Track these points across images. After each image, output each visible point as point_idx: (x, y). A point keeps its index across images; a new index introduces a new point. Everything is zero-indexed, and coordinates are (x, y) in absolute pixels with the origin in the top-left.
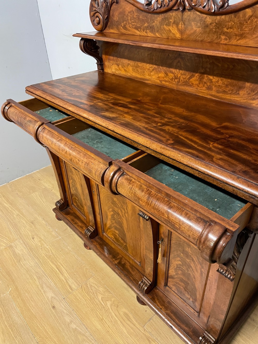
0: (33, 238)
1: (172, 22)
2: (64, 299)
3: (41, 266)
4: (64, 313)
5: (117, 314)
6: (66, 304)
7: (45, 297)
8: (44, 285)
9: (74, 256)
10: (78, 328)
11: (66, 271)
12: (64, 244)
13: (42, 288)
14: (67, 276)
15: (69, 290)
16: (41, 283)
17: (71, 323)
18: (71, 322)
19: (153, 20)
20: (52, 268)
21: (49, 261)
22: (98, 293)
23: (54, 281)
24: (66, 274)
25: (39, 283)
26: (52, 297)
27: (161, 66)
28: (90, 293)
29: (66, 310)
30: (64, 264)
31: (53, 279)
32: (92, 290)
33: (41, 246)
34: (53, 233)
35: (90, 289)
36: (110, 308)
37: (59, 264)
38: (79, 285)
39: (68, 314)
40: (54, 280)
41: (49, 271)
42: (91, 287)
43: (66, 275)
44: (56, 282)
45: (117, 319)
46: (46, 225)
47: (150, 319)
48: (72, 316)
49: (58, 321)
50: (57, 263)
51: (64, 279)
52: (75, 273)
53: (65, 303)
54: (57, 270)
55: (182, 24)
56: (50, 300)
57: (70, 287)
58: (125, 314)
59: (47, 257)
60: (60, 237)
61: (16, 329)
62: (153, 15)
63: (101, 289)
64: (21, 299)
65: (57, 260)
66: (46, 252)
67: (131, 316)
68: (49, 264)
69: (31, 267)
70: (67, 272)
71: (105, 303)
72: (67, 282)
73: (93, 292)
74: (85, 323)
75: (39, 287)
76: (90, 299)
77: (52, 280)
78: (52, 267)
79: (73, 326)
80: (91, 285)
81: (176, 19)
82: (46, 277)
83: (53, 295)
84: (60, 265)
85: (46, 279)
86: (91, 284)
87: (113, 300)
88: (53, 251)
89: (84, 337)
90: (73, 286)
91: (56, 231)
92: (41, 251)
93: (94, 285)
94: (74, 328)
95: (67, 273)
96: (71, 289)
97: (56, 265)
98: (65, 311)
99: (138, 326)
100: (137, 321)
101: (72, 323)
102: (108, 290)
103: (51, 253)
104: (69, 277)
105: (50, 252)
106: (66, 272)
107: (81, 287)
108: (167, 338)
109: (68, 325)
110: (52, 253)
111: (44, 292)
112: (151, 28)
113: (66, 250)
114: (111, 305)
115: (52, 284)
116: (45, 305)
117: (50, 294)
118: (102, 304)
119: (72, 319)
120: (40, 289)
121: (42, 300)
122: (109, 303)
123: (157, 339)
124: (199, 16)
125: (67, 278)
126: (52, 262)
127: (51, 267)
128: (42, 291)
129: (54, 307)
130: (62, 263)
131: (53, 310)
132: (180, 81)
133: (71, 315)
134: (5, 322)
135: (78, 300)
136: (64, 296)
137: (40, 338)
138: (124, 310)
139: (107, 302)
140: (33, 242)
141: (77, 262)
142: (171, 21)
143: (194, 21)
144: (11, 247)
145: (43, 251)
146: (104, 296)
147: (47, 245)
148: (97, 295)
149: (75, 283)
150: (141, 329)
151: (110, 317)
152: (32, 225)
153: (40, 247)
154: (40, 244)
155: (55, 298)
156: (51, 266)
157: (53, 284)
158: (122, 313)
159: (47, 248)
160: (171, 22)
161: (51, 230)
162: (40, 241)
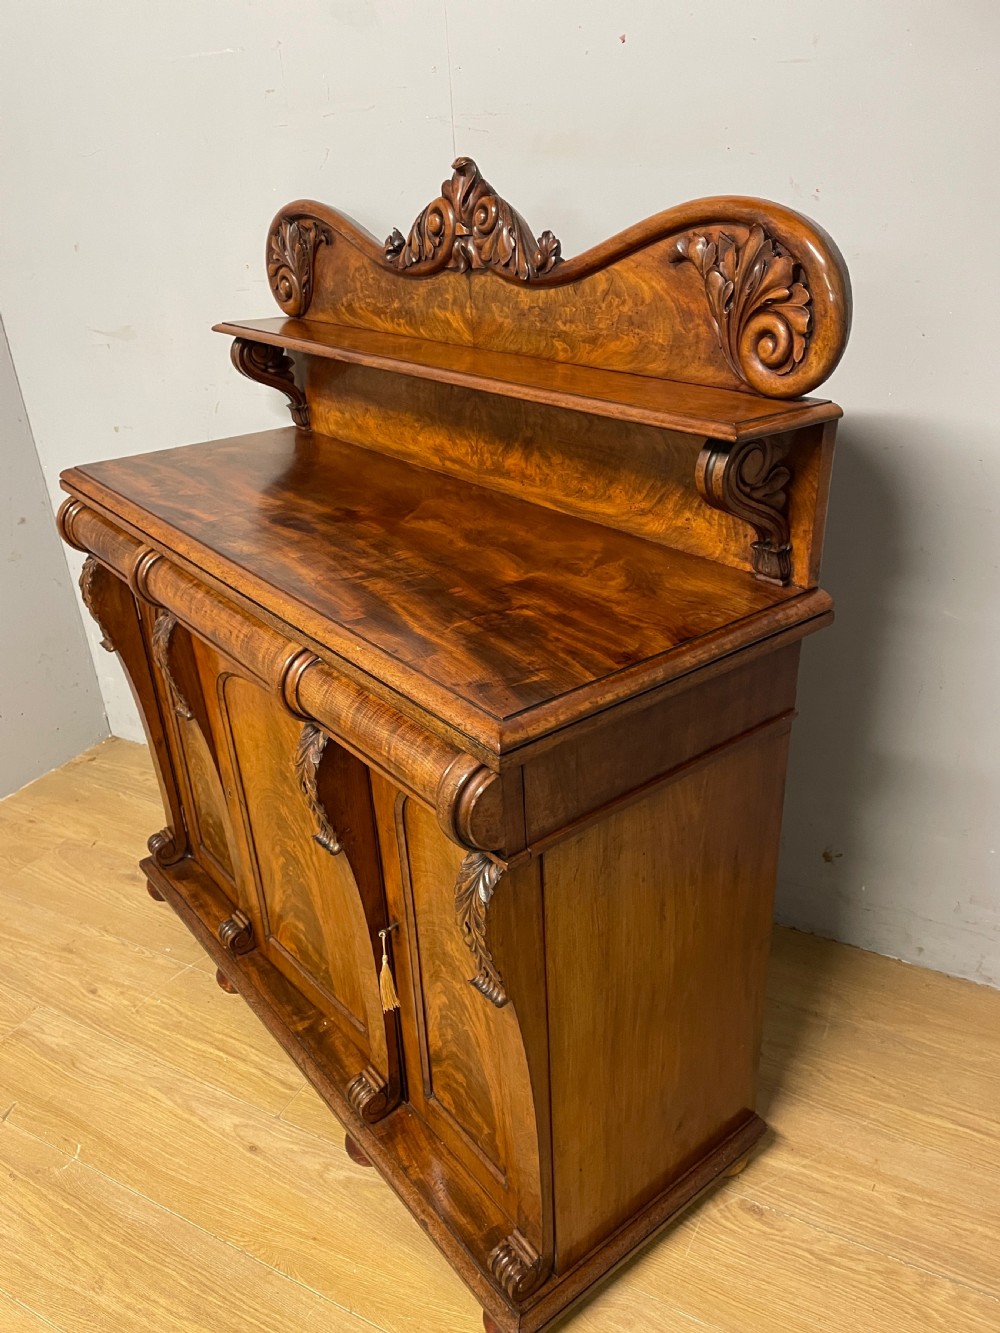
0: (94, 992)
2: (278, 1117)
3: (158, 1059)
4: (293, 1152)
6: (292, 1129)
7: (212, 1131)
8: (194, 1104)
13: (192, 1112)
16: (180, 1101)
17: (328, 1170)
18: (327, 1167)
20: (200, 1053)
21: (183, 1038)
23: (222, 1083)
24: (257, 1056)
25: (175, 1102)
26: (236, 1126)
29: (297, 1144)
31: (218, 1081)
33: (135, 1006)
34: (160, 961)
37: (220, 1036)
39: (308, 1153)
41: (193, 1064)
44: (231, 1084)
46: (123, 944)
48: (321, 1153)
49: (284, 1178)
50: (212, 1036)
51: (253, 1070)
53: (287, 1127)
54: (221, 1054)
56: (233, 1134)
57: (282, 1083)
59: (167, 1029)
60: (190, 965)
61: (152, 1242)
64: (132, 1161)
65: (207, 1028)
66: (158, 1018)
68: (183, 1046)
69: (126, 1069)
70: (257, 1050)
75: (179, 1112)
77: (215, 1082)
78: (199, 1051)
82: (191, 1081)
83: (237, 1120)
84: (225, 1038)
85: (195, 1087)
88: (181, 1009)
90: (293, 1079)
91: (164, 953)
92: (137, 1018)
94: (342, 1177)
95: (257, 1052)
96: (291, 1088)
97: (211, 1040)
98: (295, 1148)
101: (331, 1168)
103: (176, 1015)
104: (270, 1059)
105: (173, 1012)
106: (253, 1050)
109: (321, 1176)
110: (181, 1014)
111: (202, 1120)
115: (220, 1093)
116: (223, 1151)
117: (228, 1121)
119: (326, 1158)
120: (186, 1116)
121: (206, 1143)
125: (264, 1063)
126: (194, 1038)
127: (195, 1051)
128: (195, 1120)
129: (253, 1149)
130: (227, 1031)
131: (253, 1157)
133: (319, 1150)
134: (104, 1236)
136: (274, 1113)
137: (242, 1236)
140: (100, 1002)
144: (21, 1035)
145: (148, 1016)
147: (154, 998)
152: (70, 956)
153: (130, 1011)
154: (126, 1002)
155: (246, 1126)
156: (193, 1048)
157: (223, 1092)
159: (156, 1006)
161: (147, 953)
162: (122, 993)
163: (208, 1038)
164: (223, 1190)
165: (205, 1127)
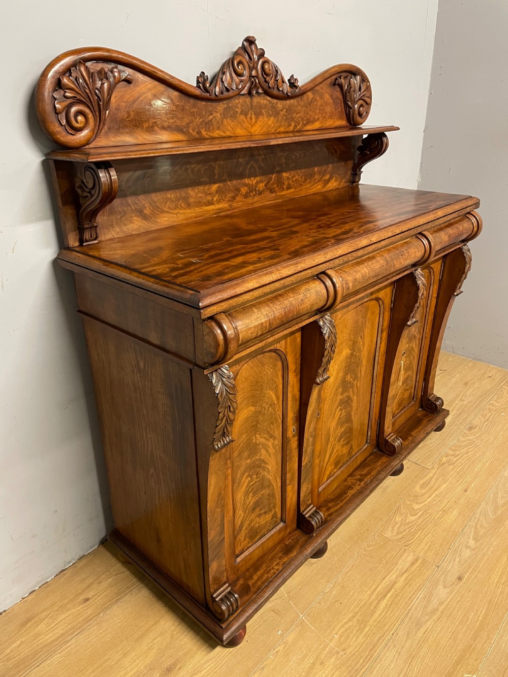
1: (239, 112)
2: (438, 567)
3: (391, 633)
4: (460, 561)
5: (427, 495)
6: (445, 560)
7: (449, 599)
8: (429, 609)
9: (347, 573)
10: (471, 537)
11: (384, 578)
12: (320, 603)
13: (435, 611)
14: (394, 573)
15: (420, 564)
16: (427, 617)
17: (470, 546)
18: (468, 547)
19: (209, 111)
20: (388, 607)
21: (374, 618)
22: (407, 522)
23: (414, 594)
25: (428, 620)
26: (445, 587)
27: (230, 181)
28: (411, 531)
29: (455, 558)
30: (370, 588)
31: (411, 597)
32: (405, 531)
33: (338, 653)
34: (290, 638)
35: (405, 533)
36: (423, 504)
37: (373, 596)
38: (405, 550)
39: (460, 555)
40: (412, 593)
41: (397, 611)
42: (401, 533)
43: (392, 576)
44: (414, 589)
45: (434, 495)
47: (416, 464)
50: (374, 600)
51: (403, 578)
52: (384, 562)
53: (444, 563)
54: (389, 595)
55: (251, 114)
56: (451, 588)
57: (413, 564)
58: (422, 487)
60: (301, 616)
62: (209, 103)
63: (398, 519)
64: (474, 641)
65: (365, 604)
66: (352, 635)
67: (422, 482)
68: (380, 618)
69: (400, 653)
70: (387, 576)
71: (418, 511)
72: (406, 571)
73: (408, 528)
74: (460, 530)
76: (421, 531)
77: (412, 599)
78: (386, 608)
79: (472, 543)
80: (397, 533)
81: (243, 108)
82: (411, 612)
83: (440, 587)
84: (375, 594)
85: (416, 609)
86: (395, 533)
87: (409, 503)
88: (345, 621)
89: (478, 526)
90: (411, 558)
91: (282, 635)
92: (350, 649)
93: (396, 529)
94: (473, 541)
95: (389, 576)
96: (417, 560)
97: (377, 601)
98: (457, 559)
99: (431, 475)
100: (426, 476)
101: (468, 545)
102: (396, 510)
103: (350, 624)
104: (395, 569)
106: (387, 578)
107: (407, 546)
108: (430, 450)
109: (473, 550)
110: (350, 620)
111: (441, 604)
112: (206, 124)
113: (334, 593)
114: (417, 503)
117: (441, 592)
118: (422, 515)
119: (462, 547)
120: (439, 613)
121: (458, 602)
122: (416, 507)
123: (437, 458)
124: (270, 101)
125: (398, 572)
126: (374, 611)
127: (386, 610)
128: (441, 608)
129: (460, 578)
130: (369, 592)
131: (465, 579)
132: (256, 192)
133: (458, 549)
135: (430, 546)
136: (434, 569)
138: (418, 488)
139: (416, 508)
141: (359, 565)
142: (237, 110)
143: (265, 108)
145: (350, 642)
146: (409, 513)
147: (331, 640)
148: (411, 523)
149: (403, 558)
150: (433, 471)
151: (434, 502)
153: (342, 655)
154: (333, 660)
155: (444, 582)
156: (383, 612)
157: (419, 593)
158: (424, 491)
159: (341, 636)
160: (237, 112)
161: (280, 648)
162: (322, 663)
163: (375, 603)
164: (488, 593)
165: (446, 603)
